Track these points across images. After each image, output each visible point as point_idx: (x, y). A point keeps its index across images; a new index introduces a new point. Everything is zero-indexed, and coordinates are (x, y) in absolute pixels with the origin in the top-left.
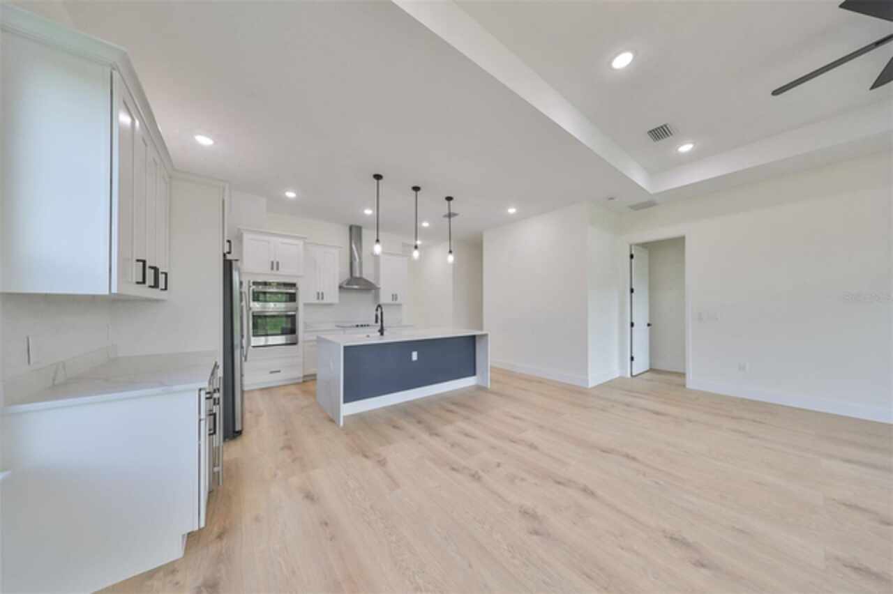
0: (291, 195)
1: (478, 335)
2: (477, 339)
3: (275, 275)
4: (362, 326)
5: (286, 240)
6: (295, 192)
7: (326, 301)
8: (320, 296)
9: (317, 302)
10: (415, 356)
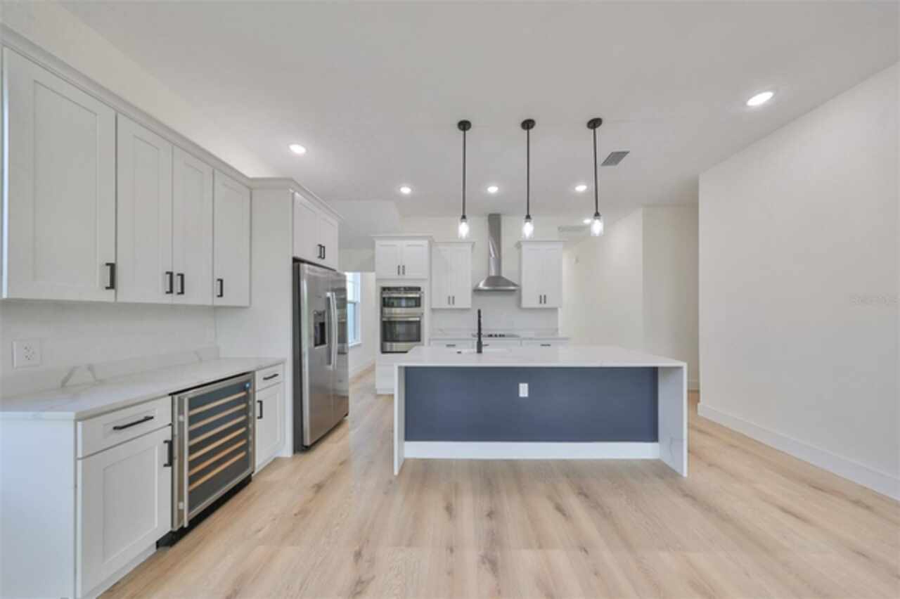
0: (406, 190)
1: (663, 368)
2: (660, 371)
3: (402, 279)
4: (500, 336)
5: (411, 242)
6: (410, 187)
7: (457, 305)
8: (452, 300)
9: (448, 306)
10: (524, 390)
